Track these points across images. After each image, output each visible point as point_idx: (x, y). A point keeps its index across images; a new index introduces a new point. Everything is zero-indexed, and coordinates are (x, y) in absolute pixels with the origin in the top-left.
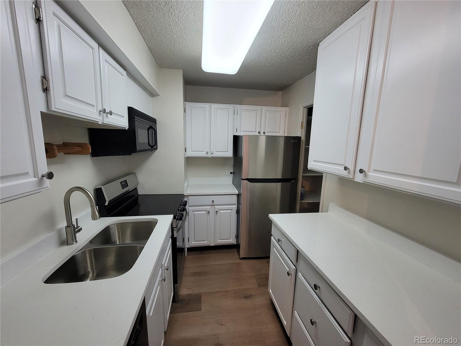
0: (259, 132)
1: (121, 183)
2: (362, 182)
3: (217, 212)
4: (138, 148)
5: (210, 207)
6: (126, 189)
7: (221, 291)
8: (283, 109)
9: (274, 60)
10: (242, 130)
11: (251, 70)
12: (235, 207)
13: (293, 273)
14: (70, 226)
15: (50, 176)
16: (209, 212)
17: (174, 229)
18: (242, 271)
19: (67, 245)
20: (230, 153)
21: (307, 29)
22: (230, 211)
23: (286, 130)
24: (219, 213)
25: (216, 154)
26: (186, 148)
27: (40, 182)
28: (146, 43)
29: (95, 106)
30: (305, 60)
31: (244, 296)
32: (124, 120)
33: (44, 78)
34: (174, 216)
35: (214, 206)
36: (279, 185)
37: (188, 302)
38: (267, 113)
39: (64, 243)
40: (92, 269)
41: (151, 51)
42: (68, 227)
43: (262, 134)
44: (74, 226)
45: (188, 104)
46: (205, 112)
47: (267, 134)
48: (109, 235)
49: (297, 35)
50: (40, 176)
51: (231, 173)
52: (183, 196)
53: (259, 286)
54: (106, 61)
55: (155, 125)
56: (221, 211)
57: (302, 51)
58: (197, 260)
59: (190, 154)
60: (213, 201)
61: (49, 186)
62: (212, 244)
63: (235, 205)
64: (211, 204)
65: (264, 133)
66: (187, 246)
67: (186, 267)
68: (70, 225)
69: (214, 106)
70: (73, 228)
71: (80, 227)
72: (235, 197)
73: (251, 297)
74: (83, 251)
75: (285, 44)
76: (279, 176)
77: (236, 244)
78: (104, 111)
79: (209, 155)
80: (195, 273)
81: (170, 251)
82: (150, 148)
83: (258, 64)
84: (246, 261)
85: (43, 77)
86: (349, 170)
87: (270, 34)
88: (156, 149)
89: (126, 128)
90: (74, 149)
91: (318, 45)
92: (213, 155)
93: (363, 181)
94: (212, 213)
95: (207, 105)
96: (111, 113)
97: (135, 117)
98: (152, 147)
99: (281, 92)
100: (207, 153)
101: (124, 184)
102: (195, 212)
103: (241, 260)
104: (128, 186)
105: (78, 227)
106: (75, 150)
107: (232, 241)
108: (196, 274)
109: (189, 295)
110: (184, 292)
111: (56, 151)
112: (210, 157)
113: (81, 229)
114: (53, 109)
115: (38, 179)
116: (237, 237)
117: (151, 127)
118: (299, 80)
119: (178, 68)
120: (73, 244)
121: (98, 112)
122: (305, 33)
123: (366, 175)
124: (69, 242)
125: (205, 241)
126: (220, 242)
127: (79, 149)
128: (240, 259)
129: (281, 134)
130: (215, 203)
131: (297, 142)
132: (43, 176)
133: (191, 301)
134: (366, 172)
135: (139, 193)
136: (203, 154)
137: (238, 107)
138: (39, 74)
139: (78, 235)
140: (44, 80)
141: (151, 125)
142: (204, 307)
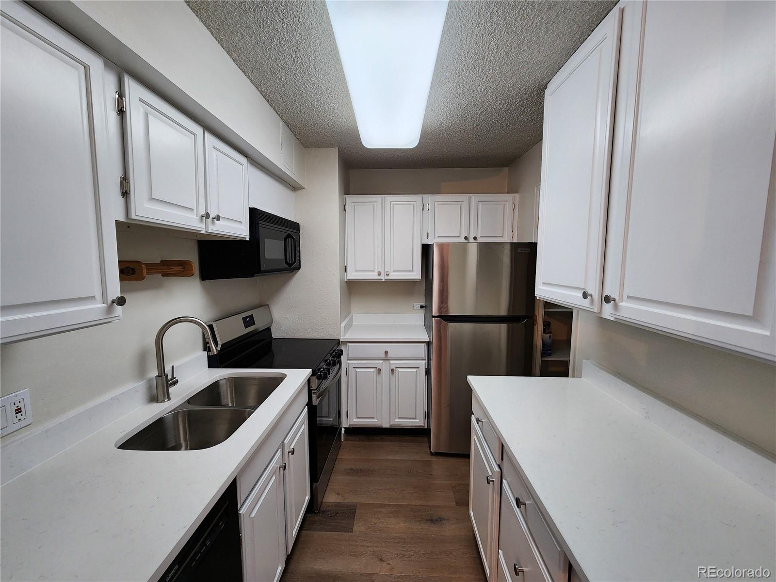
0: (466, 238)
1: (244, 319)
2: (612, 319)
3: (393, 370)
4: (263, 267)
5: (381, 362)
6: (251, 329)
7: (389, 505)
8: (509, 197)
9: (478, 119)
10: (436, 236)
11: (443, 138)
12: (423, 364)
13: (496, 479)
14: (162, 376)
15: (121, 301)
16: (379, 370)
17: (313, 391)
18: (431, 474)
19: (157, 402)
20: (416, 274)
21: (517, 67)
22: (415, 370)
23: (516, 233)
24: (396, 371)
25: (394, 276)
26: (346, 267)
27: (109, 309)
28: (279, 115)
29: (195, 210)
30: (532, 113)
31: (429, 518)
32: (243, 228)
33: (125, 180)
34: (312, 370)
35: (387, 361)
36: (504, 327)
37: (333, 516)
38: (480, 205)
39: (154, 399)
40: (185, 440)
41: (288, 126)
42: (158, 376)
43: (472, 240)
44: (167, 376)
45: (350, 199)
46: (375, 210)
47: (480, 240)
48: (219, 394)
49: (504, 77)
50: (110, 301)
51: (422, 307)
52: (338, 342)
53: (457, 504)
54: (214, 148)
55: (297, 232)
56: (400, 370)
57: (522, 100)
58: (359, 449)
59: (351, 275)
60: (386, 353)
61: (121, 315)
62: (386, 425)
63: (423, 359)
64: (383, 356)
65: (475, 238)
66: (345, 424)
67: (341, 458)
68: (162, 374)
69: (390, 198)
70: (165, 379)
71: (175, 378)
72: (423, 347)
73: (440, 521)
74: (176, 413)
75: (487, 92)
76: (503, 312)
77: (426, 428)
78: (207, 216)
79: (383, 278)
80: (352, 469)
81: (303, 427)
82: (286, 266)
83: (452, 128)
84: (441, 460)
85: (123, 178)
86: (592, 298)
87: (458, 82)
88: (299, 268)
89: (245, 238)
90: (172, 268)
91: (546, 87)
92: (390, 278)
93: (615, 318)
94: (386, 372)
95: (378, 198)
96: (218, 218)
97: (260, 222)
98: (290, 265)
99: (507, 168)
100: (379, 274)
101: (249, 321)
102: (358, 370)
103: (433, 456)
104: (255, 324)
105: (173, 378)
106: (174, 270)
107: (419, 421)
108: (353, 472)
109: (337, 505)
110: (331, 498)
111: (145, 271)
112: (384, 280)
113: (177, 382)
114: (133, 217)
115: (107, 305)
116: (428, 415)
117: (289, 236)
118: (532, 147)
119: (332, 146)
120: (163, 401)
121: (198, 218)
122: (517, 72)
123: (616, 307)
124: (160, 398)
125: (373, 418)
126: (399, 422)
127: (180, 269)
128: (432, 454)
129: (507, 239)
130: (389, 356)
131: (529, 251)
132: (113, 302)
133: (338, 515)
134: (617, 300)
135: (274, 336)
136: (373, 276)
137: (429, 199)
138: (118, 174)
139: (172, 390)
140: (124, 181)
141: (290, 233)
142: (359, 527)
